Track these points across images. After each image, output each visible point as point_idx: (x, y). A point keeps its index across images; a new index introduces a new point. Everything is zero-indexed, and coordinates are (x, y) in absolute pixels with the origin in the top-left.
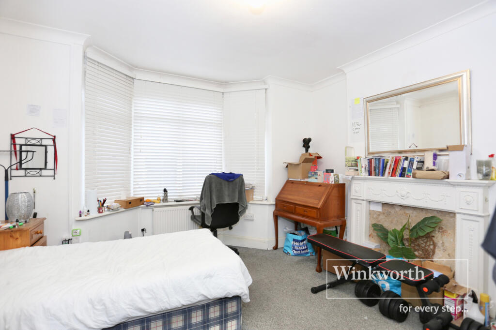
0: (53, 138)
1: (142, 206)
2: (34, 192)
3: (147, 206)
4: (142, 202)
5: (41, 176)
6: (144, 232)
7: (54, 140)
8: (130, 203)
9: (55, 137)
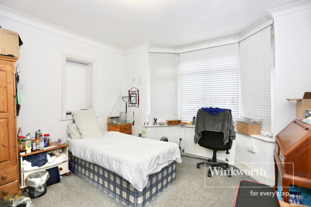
0: (137, 90)
1: (180, 125)
2: (134, 113)
3: (182, 126)
4: (179, 123)
5: (135, 106)
6: (181, 141)
7: (138, 91)
8: (170, 122)
9: (138, 90)
